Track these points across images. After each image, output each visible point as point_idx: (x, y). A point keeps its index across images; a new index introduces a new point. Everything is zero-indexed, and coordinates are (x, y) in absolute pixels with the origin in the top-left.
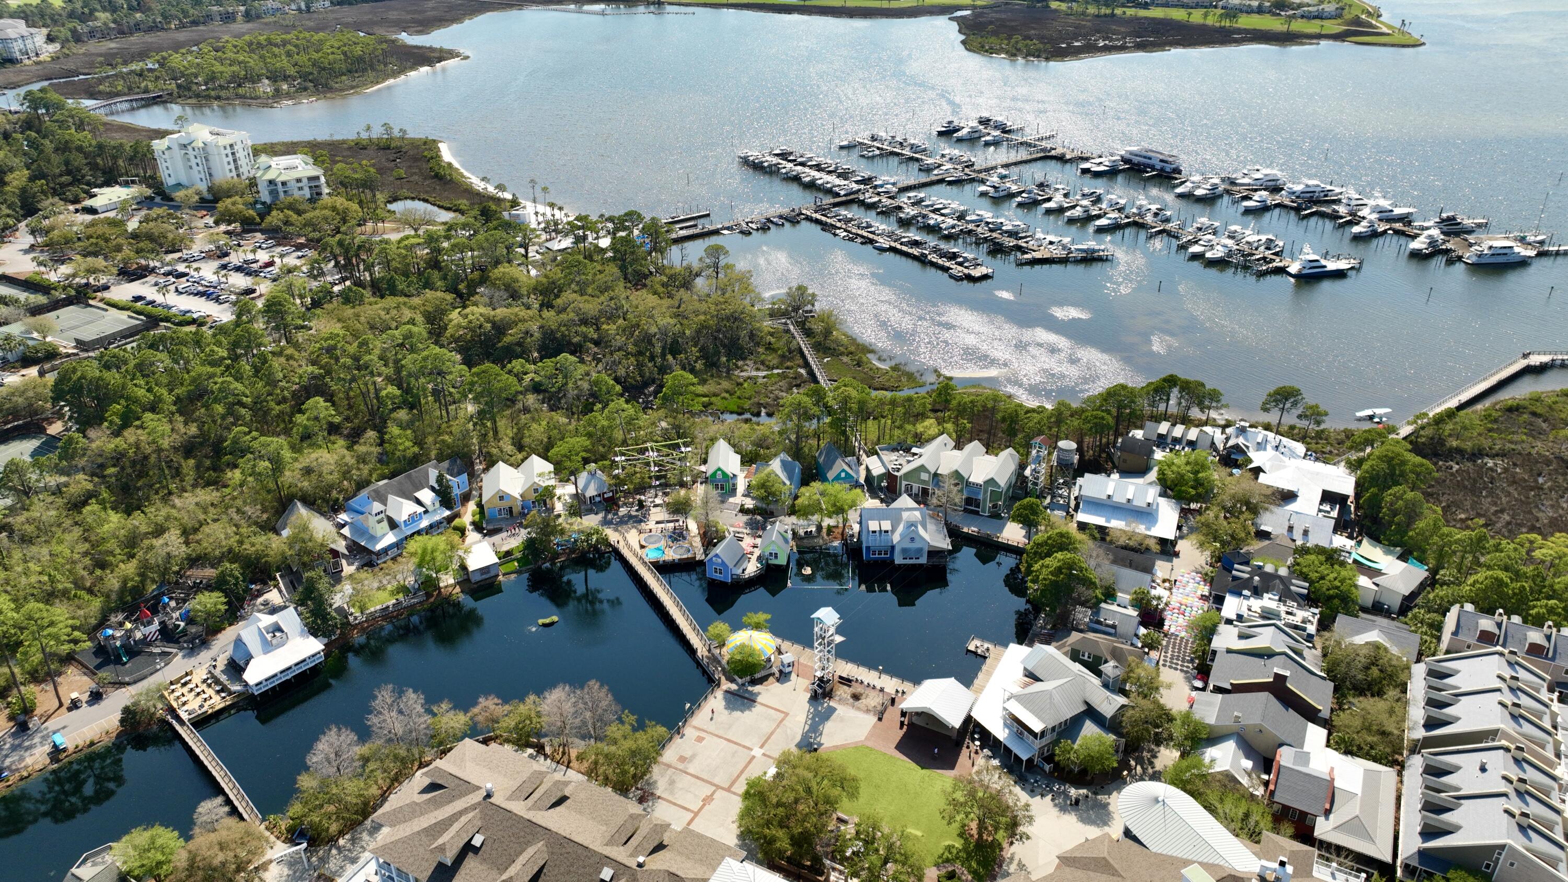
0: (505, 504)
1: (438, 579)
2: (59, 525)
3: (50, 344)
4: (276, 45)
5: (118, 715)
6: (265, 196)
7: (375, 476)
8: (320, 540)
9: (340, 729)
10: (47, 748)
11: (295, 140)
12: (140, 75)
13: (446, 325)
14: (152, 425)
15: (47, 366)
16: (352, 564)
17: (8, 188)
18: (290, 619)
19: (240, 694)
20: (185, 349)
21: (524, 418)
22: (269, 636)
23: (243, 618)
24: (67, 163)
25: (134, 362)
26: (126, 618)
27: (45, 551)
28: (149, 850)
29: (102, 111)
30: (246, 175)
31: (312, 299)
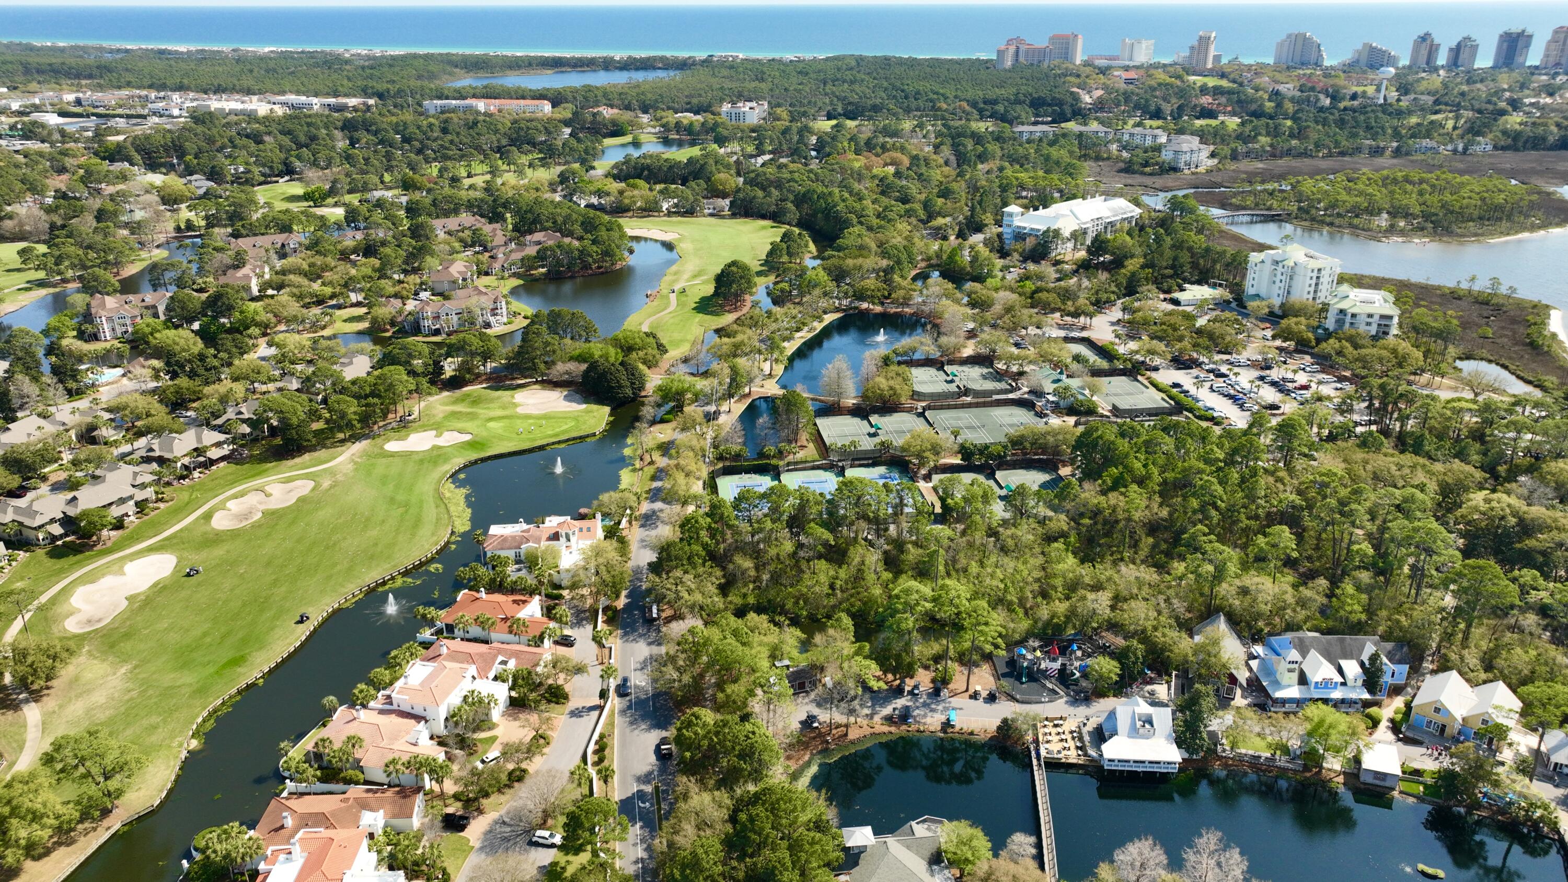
0: (1439, 719)
1: (1323, 757)
2: (1031, 549)
3: (1093, 403)
4: (1412, 183)
5: (997, 722)
6: (1330, 324)
7: (1309, 624)
8: (1224, 660)
9: (1155, 845)
10: (943, 718)
11: (1387, 276)
12: (1271, 194)
13: (1462, 503)
14: (1133, 495)
15: (1083, 419)
16: (1246, 698)
17: (1123, 271)
18: (1164, 718)
19: (1093, 760)
20: (1190, 441)
21: (1508, 637)
22: (1139, 724)
23: (1127, 696)
24: (1175, 259)
25: (1144, 438)
26: (1041, 647)
27: (1012, 564)
28: (965, 844)
29: (1225, 220)
30: (1322, 299)
31: (1330, 433)
